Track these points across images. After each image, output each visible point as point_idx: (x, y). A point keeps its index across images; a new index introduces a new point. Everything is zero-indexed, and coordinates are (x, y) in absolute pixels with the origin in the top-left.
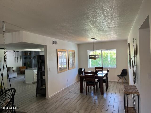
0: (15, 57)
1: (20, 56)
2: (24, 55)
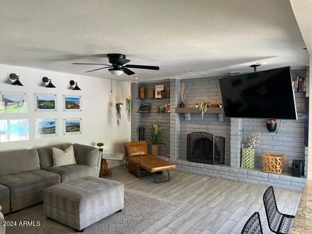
0: (111, 104)
1: (128, 101)
2: (138, 97)
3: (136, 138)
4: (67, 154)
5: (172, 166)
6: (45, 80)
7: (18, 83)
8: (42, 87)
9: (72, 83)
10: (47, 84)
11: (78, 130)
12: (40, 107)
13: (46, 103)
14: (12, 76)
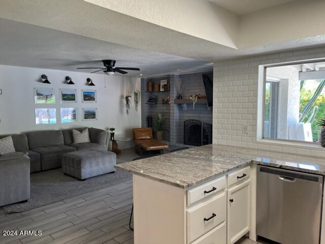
0: (122, 97)
1: (136, 94)
2: (146, 91)
3: (146, 125)
4: (83, 134)
5: (165, 147)
6: (67, 78)
7: (47, 82)
8: (65, 84)
9: (88, 80)
10: (69, 81)
11: (94, 118)
12: (64, 99)
13: (68, 96)
14: (43, 76)
